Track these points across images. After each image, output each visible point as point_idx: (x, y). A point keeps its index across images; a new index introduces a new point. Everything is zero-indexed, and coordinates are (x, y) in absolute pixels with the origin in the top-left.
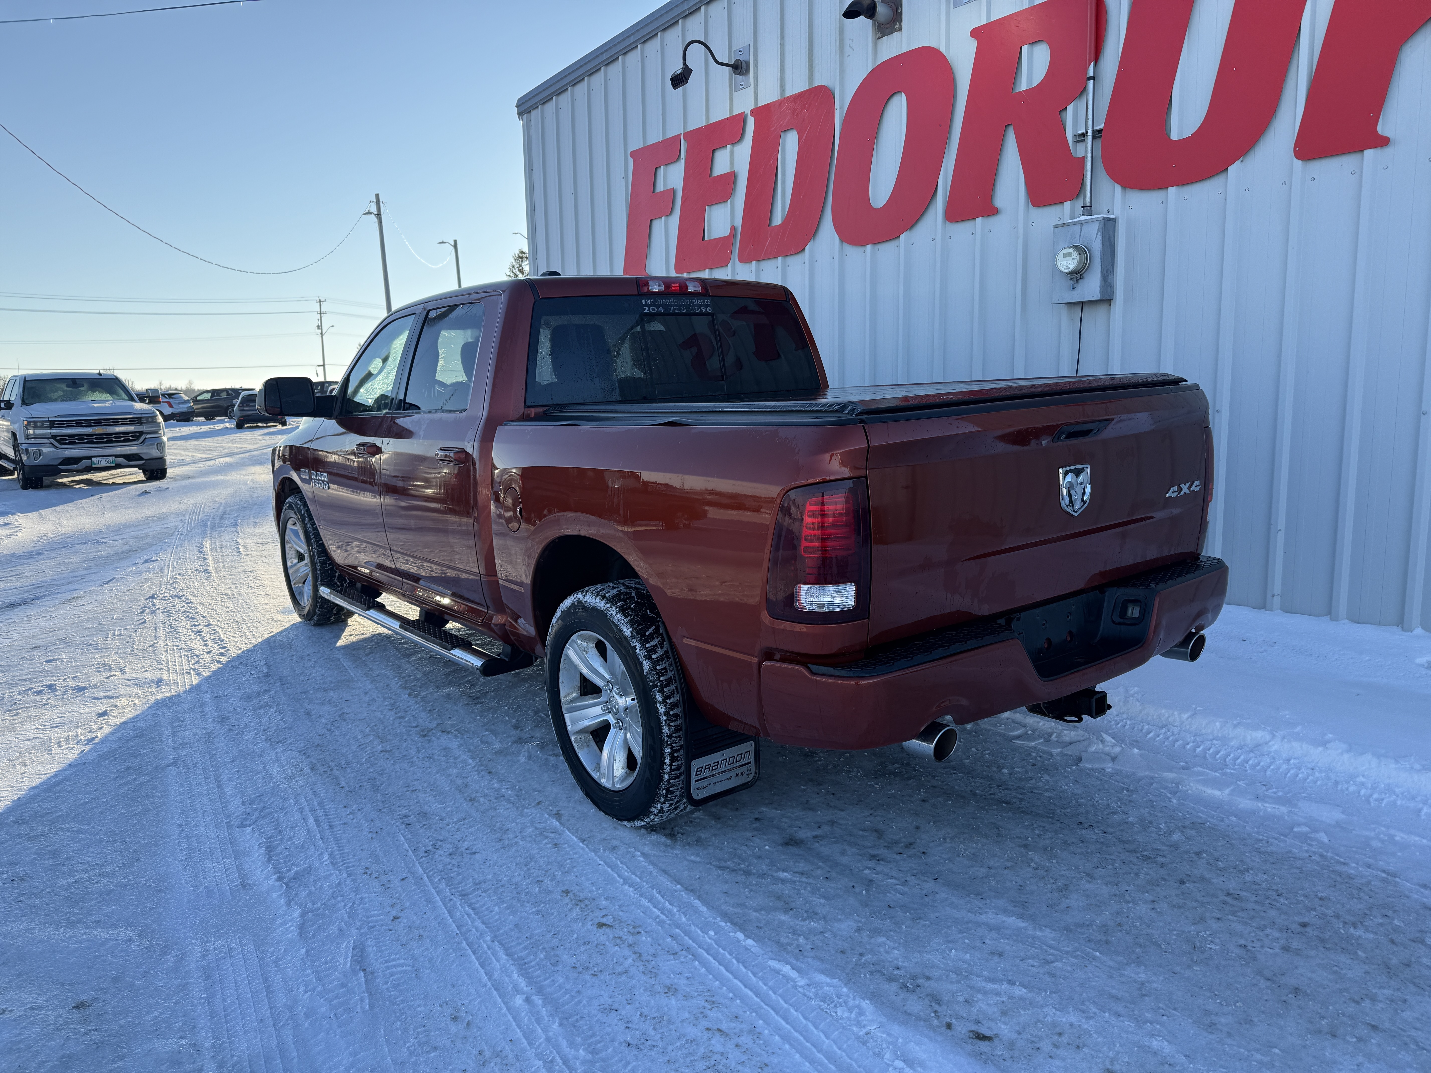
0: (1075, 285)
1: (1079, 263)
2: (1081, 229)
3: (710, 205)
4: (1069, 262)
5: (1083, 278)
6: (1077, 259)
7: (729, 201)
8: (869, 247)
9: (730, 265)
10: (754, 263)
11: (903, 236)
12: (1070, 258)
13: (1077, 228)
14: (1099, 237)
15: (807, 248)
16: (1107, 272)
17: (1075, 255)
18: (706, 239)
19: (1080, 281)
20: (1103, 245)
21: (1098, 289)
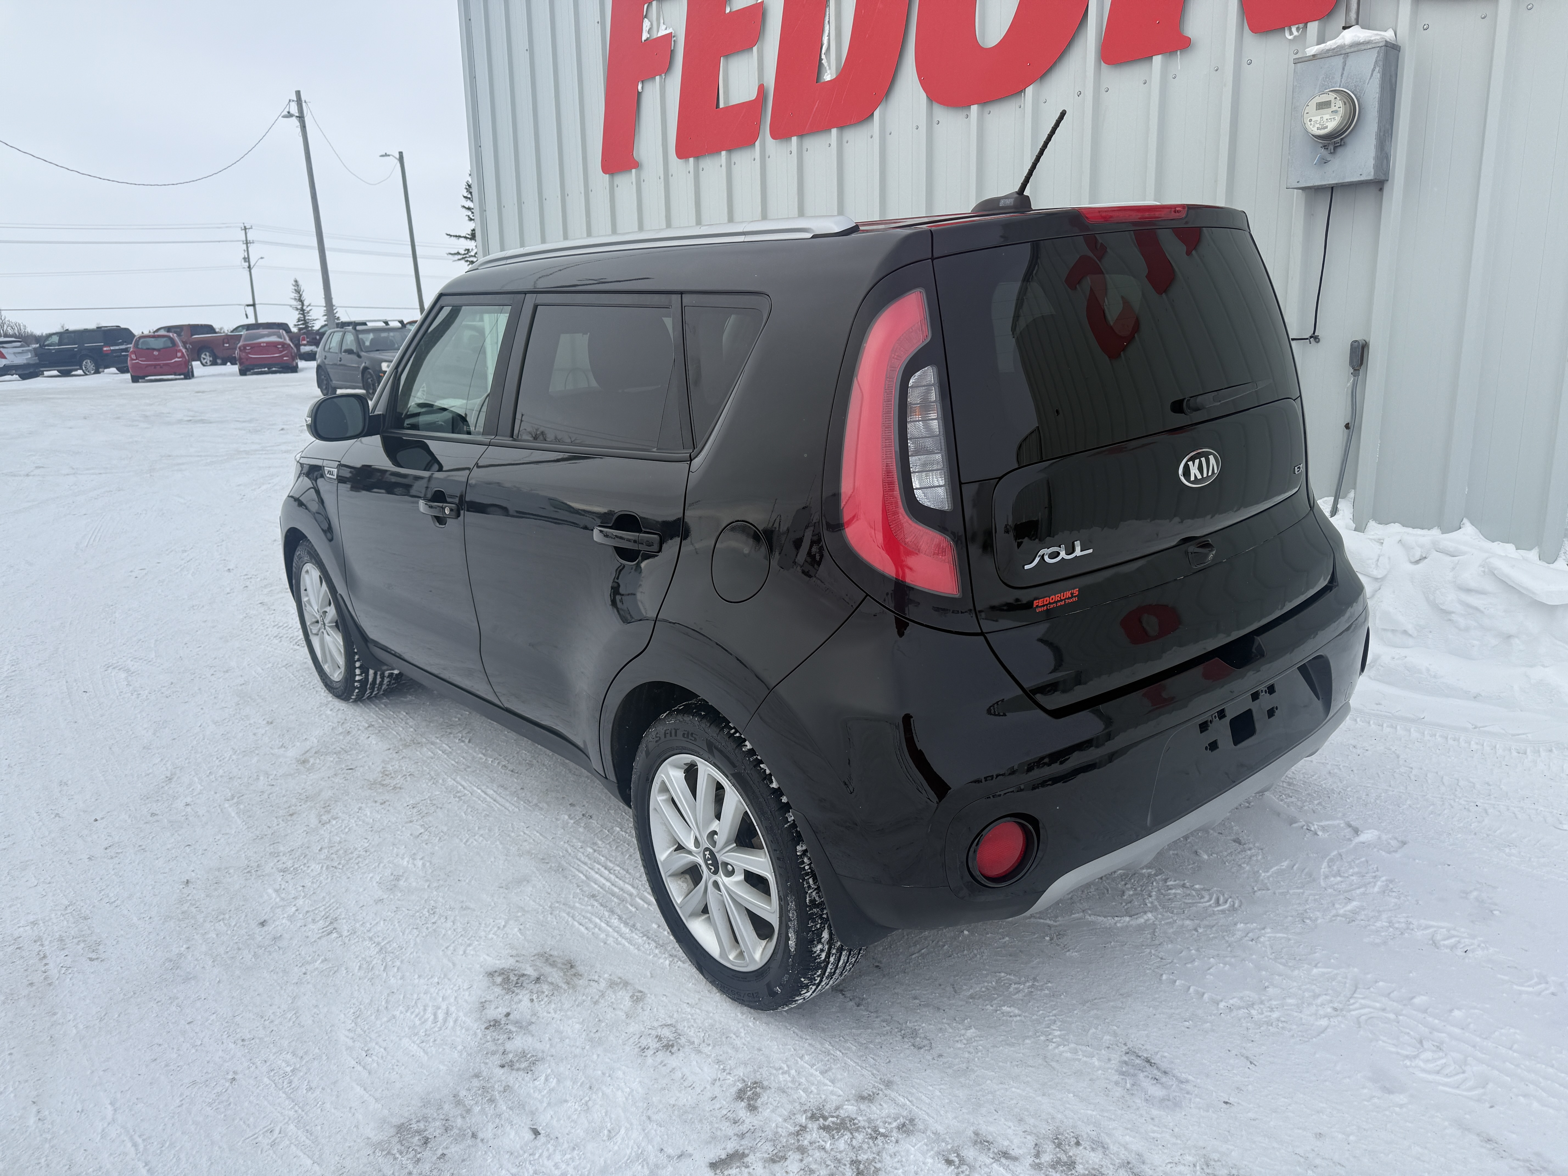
0: (1329, 157)
1: (1343, 118)
2: (1345, 64)
3: (727, 55)
4: (1326, 117)
5: (1345, 144)
6: (1341, 111)
7: (755, 49)
8: (974, 108)
9: (757, 143)
10: (794, 139)
11: (1029, 90)
12: (1330, 110)
13: (1338, 61)
14: (1377, 75)
15: (877, 114)
16: (1384, 135)
17: (1339, 105)
18: (722, 105)
19: (1339, 150)
20: (1382, 88)
21: (1371, 162)
